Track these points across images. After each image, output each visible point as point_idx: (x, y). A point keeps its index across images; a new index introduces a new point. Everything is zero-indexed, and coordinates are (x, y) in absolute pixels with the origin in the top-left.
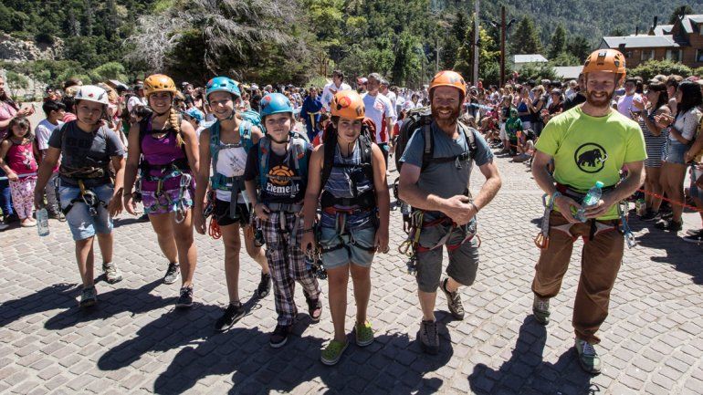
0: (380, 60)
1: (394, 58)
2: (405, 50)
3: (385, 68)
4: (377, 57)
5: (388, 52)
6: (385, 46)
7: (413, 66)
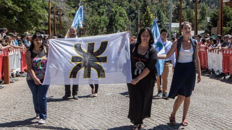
0: (100, 22)
1: (108, 21)
2: (115, 15)
3: (103, 27)
4: (98, 20)
5: (105, 17)
6: (103, 14)
7: (120, 25)
